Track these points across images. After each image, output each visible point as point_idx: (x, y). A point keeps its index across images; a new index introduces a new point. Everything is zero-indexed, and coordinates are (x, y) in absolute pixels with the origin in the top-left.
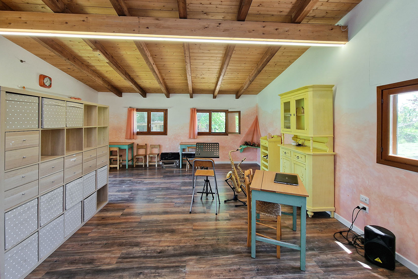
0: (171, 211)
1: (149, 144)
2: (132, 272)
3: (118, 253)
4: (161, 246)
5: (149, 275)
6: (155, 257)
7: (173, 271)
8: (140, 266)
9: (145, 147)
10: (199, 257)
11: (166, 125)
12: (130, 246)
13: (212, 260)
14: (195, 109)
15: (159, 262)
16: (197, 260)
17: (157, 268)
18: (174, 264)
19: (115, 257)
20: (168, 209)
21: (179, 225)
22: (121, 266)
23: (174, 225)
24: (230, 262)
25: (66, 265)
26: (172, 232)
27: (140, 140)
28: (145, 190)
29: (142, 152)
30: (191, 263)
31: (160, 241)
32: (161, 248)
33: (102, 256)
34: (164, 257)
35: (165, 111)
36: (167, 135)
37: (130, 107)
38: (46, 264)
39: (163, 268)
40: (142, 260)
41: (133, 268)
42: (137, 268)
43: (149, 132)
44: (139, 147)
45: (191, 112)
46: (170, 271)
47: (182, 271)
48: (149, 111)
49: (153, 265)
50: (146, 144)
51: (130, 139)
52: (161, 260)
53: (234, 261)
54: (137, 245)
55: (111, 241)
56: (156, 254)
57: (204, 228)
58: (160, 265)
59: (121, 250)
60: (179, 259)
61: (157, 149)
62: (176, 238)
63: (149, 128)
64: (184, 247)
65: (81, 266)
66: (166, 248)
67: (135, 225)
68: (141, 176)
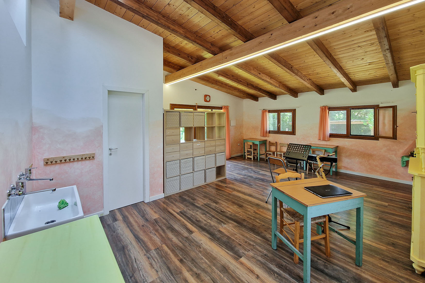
0: (255, 196)
1: (279, 142)
2: (203, 212)
3: (206, 201)
4: (226, 210)
5: (207, 217)
6: (217, 212)
7: (218, 222)
8: (208, 211)
9: (276, 144)
10: (238, 225)
11: (295, 125)
12: (213, 202)
13: (244, 231)
14: (325, 107)
15: (217, 215)
16: (235, 226)
17: (213, 216)
18: (222, 220)
19: (203, 203)
20: (254, 194)
21: (249, 205)
22: (202, 207)
23: (246, 204)
24: (253, 239)
25: (186, 197)
26: (241, 206)
27: (271, 138)
28: (254, 178)
29: (273, 148)
30: (230, 225)
31: (228, 207)
32: (225, 210)
33: (200, 200)
34: (221, 215)
35: (294, 112)
36: (295, 135)
37: (264, 109)
38: (183, 193)
39: (216, 218)
40: (211, 210)
41: (205, 210)
42: (207, 211)
43: (278, 132)
44: (271, 144)
45: (321, 111)
46: (217, 221)
47: (222, 225)
48: (278, 112)
49: (213, 214)
50: (276, 142)
51: (264, 136)
52: (219, 215)
53: (256, 240)
54: (216, 203)
55: (208, 196)
56: (219, 211)
57: (264, 215)
58: (216, 216)
59: (208, 201)
60: (227, 219)
61: (285, 147)
62: (239, 210)
63: (279, 127)
64: (237, 216)
65: (190, 199)
66: (228, 212)
67: (226, 194)
68: (263, 168)
